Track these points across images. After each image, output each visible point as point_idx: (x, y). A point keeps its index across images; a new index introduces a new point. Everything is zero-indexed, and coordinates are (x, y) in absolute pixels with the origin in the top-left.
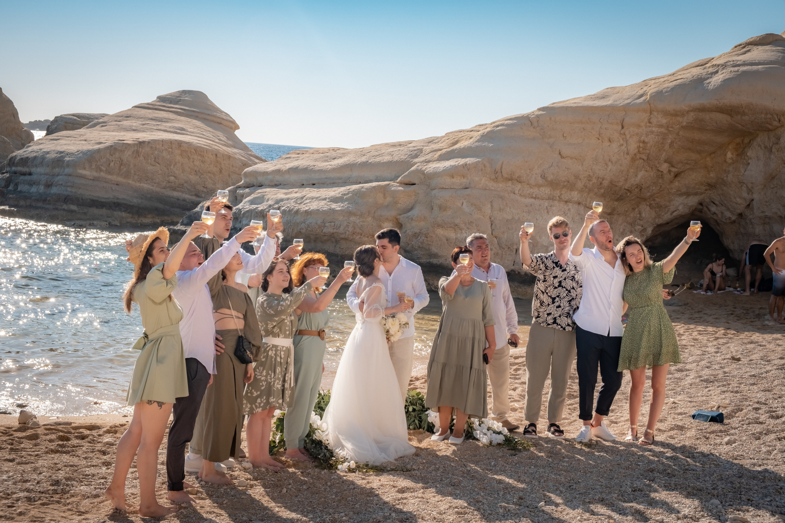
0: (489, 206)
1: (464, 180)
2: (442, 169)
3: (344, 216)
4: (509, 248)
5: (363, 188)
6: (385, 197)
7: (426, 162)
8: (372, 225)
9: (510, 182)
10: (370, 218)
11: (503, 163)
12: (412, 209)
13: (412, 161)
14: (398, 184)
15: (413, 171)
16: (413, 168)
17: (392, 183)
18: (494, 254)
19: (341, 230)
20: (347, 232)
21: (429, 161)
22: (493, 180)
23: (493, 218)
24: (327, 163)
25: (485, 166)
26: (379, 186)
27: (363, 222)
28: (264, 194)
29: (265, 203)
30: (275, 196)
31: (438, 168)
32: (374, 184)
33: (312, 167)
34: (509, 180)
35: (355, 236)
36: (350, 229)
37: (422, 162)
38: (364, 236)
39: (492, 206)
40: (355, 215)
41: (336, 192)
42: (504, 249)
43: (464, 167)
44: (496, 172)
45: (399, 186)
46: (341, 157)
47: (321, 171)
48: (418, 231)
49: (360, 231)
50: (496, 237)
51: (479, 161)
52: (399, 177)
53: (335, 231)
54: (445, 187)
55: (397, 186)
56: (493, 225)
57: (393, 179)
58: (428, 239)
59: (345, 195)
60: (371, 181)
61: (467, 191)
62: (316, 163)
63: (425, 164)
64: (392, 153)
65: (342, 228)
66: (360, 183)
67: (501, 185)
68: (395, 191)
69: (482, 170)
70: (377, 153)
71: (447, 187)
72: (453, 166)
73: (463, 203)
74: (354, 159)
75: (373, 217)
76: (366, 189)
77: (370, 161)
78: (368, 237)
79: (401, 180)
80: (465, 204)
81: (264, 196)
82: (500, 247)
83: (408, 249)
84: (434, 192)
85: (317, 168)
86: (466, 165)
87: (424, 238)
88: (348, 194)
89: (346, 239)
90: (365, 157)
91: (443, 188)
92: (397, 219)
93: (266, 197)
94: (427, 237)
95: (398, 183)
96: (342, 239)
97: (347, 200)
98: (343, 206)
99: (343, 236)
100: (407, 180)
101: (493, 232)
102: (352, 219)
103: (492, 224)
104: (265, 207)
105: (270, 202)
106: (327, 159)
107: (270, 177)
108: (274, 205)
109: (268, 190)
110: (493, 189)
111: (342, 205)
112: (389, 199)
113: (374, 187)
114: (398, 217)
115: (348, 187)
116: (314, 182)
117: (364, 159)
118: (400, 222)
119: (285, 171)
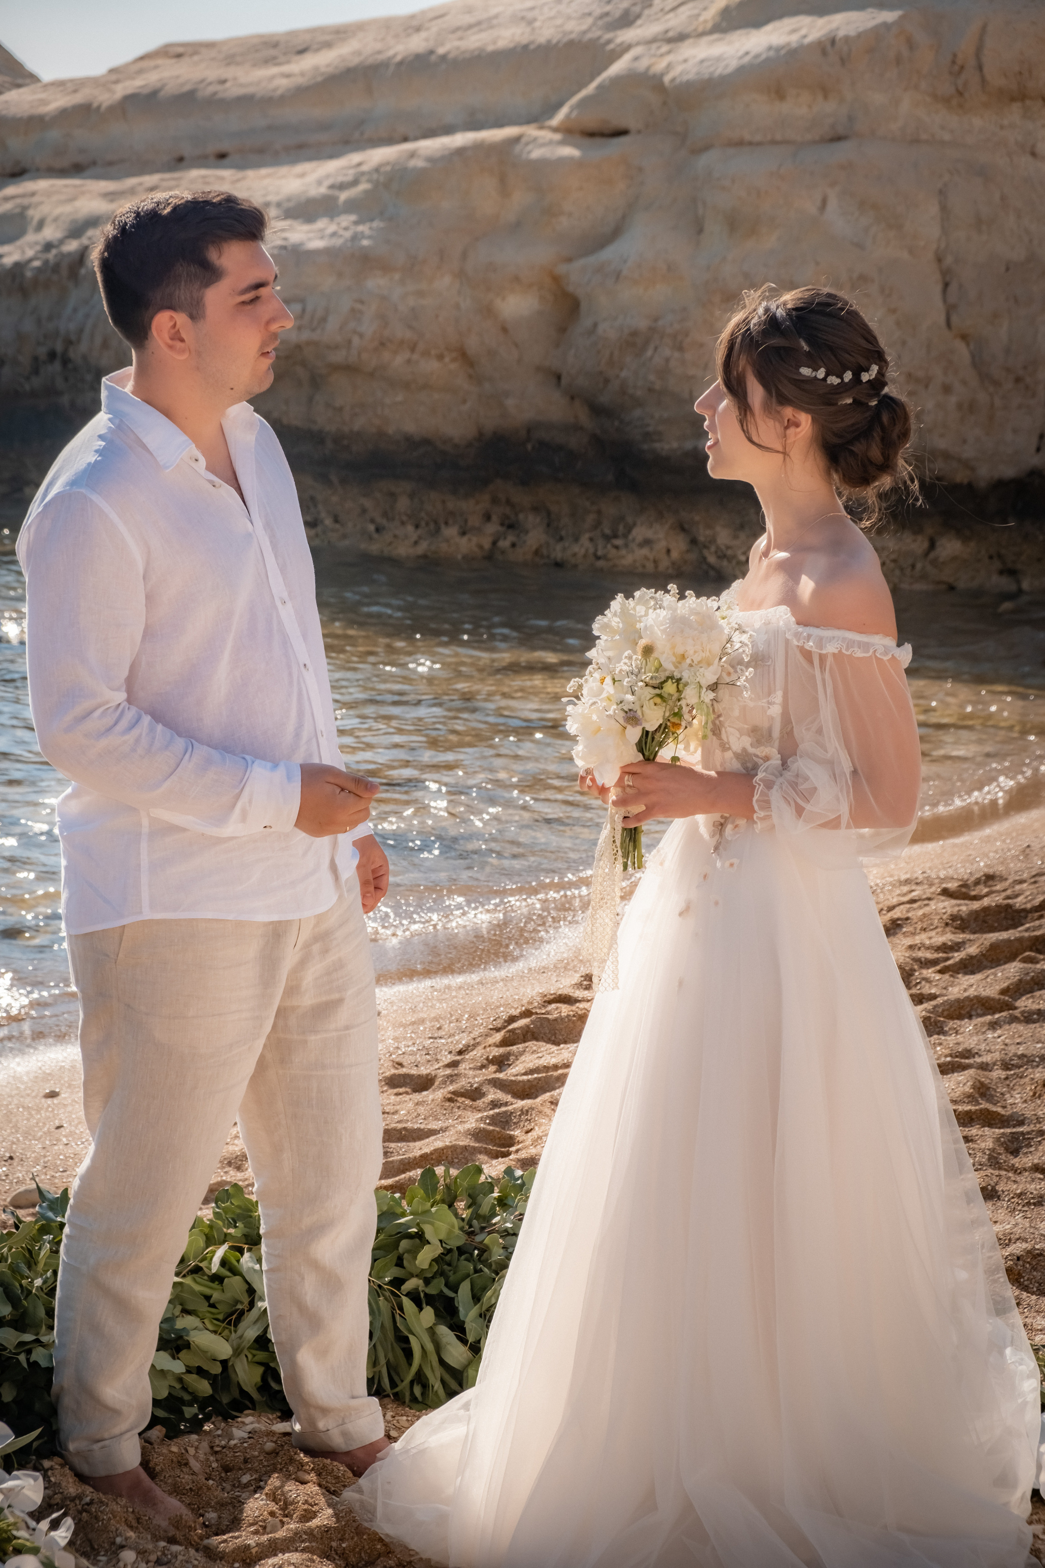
0: (934, 209)
1: (829, 107)
2: (734, 64)
3: (340, 275)
4: (1018, 380)
5: (413, 155)
6: (504, 190)
7: (670, 41)
8: (457, 307)
9: (1016, 107)
10: (447, 280)
11: (984, 29)
12: (615, 233)
13: (609, 42)
14: (558, 137)
15: (616, 81)
16: (616, 68)
17: (531, 131)
18: (960, 406)
19: (331, 331)
20: (356, 341)
21: (681, 38)
22: (946, 101)
23: (949, 260)
24: (274, 70)
25: (911, 44)
26: (479, 147)
27: (420, 294)
28: (26, 201)
29: (31, 237)
30: (67, 209)
31: (719, 59)
32: (460, 139)
33: (211, 89)
34: (1013, 99)
35: (386, 355)
36: (368, 327)
37: (654, 40)
38: (426, 354)
39: (944, 209)
40: (386, 268)
41: (311, 178)
42: (997, 383)
43: (824, 53)
44: (957, 69)
45: (563, 143)
46: (328, 45)
47: (246, 101)
48: (642, 324)
49: (408, 335)
50: (964, 337)
51: (886, 26)
52: (559, 105)
53: (306, 336)
54: (747, 137)
55: (551, 142)
56: (953, 288)
57: (537, 118)
58: (688, 356)
59: (342, 187)
60: (448, 130)
61: (844, 151)
62: (229, 72)
63: (665, 48)
64: (530, 15)
65: (333, 324)
66: (405, 139)
67: (977, 122)
68: (543, 163)
69: (898, 61)
70: (468, 19)
71: (758, 138)
72: (778, 49)
73: (824, 202)
74: (378, 46)
75: (461, 275)
76: (430, 159)
77: (441, 51)
78: (440, 357)
79: (568, 116)
80: (833, 204)
81: (25, 208)
82: (985, 377)
83: (604, 399)
84: (704, 161)
85: (232, 91)
86: (833, 42)
87: (667, 352)
88: (355, 183)
89: (350, 369)
90: (423, 34)
91: (740, 143)
92: (556, 279)
93: (34, 214)
94: (680, 348)
95: (555, 130)
96: (336, 368)
97: (351, 206)
98: (334, 234)
99: (338, 357)
100: (592, 120)
101: (955, 319)
102: (376, 283)
103: (946, 285)
104: (30, 253)
105: (50, 233)
106: (272, 52)
107: (54, 135)
108: (61, 242)
109: (42, 185)
110: (947, 137)
111: (332, 228)
112: (520, 199)
113: (460, 152)
114: (562, 269)
115: (355, 158)
116: (224, 146)
117: (417, 44)
118: (571, 289)
119: (112, 109)
